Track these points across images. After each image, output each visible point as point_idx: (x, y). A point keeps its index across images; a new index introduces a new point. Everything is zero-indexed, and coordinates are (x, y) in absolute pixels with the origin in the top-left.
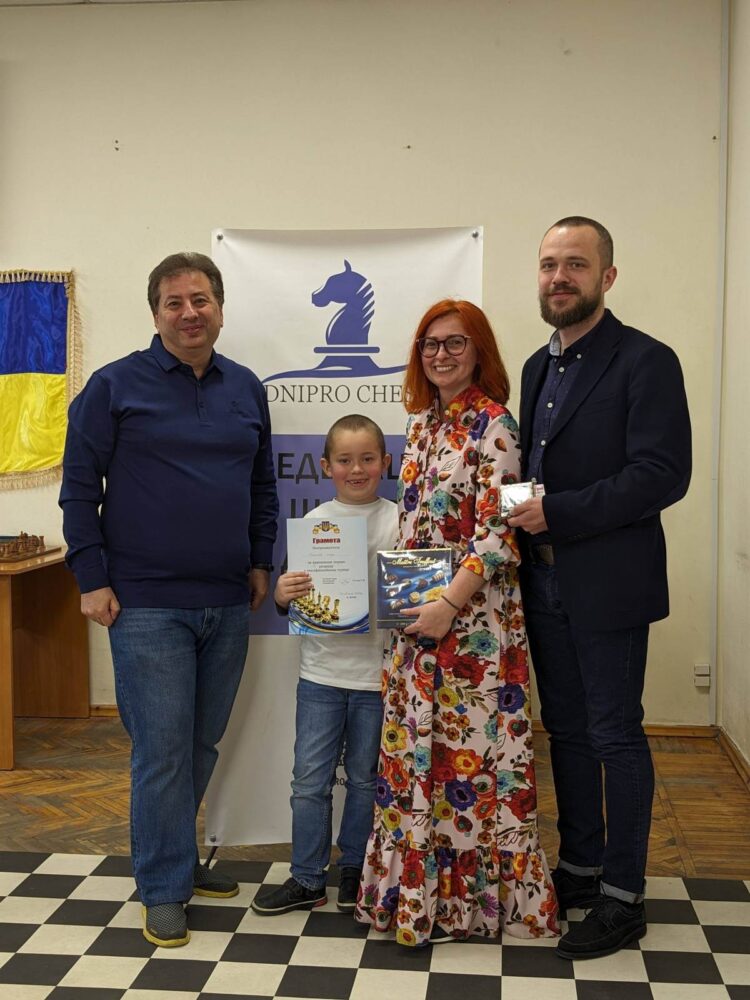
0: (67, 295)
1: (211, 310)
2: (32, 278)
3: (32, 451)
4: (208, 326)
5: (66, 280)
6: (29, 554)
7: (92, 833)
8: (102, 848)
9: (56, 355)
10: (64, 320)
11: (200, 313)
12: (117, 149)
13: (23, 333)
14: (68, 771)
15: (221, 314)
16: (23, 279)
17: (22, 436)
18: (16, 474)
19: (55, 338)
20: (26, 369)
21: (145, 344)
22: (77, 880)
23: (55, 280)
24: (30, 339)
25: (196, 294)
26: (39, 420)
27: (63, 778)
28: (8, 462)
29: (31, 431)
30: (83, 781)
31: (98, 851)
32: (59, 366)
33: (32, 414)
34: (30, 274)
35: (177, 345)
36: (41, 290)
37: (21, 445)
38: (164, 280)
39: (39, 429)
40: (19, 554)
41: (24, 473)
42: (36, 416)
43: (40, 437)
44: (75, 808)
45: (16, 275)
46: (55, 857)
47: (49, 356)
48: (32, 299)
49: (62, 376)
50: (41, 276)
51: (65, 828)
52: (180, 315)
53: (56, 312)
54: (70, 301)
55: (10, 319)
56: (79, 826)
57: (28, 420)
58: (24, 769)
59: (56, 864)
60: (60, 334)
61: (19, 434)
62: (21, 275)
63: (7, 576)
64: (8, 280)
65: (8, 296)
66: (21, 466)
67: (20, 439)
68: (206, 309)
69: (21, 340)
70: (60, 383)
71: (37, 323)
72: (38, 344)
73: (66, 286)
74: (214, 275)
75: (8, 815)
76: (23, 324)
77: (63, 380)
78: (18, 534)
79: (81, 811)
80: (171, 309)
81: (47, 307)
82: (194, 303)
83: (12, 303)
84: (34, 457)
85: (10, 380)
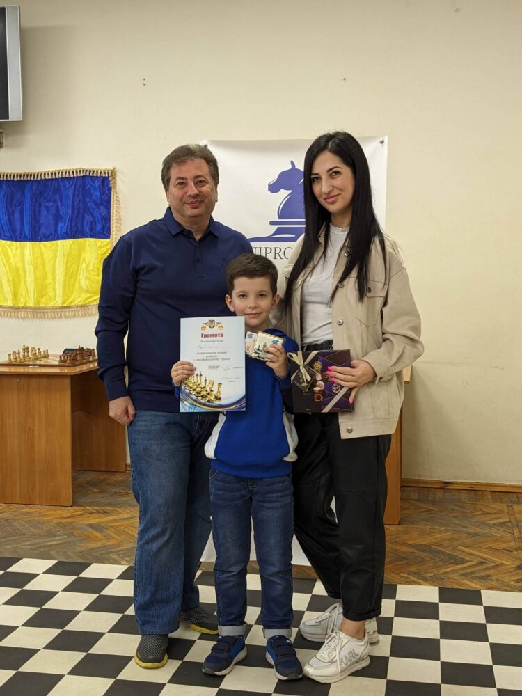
0: (111, 185)
1: (209, 189)
2: (88, 174)
3: (88, 292)
4: (206, 202)
5: (110, 175)
6: (85, 361)
7: (122, 550)
8: (126, 560)
9: (104, 226)
10: (109, 202)
11: (200, 192)
12: (144, 84)
13: (81, 211)
14: (108, 508)
15: (217, 192)
16: (82, 175)
17: (81, 281)
18: (77, 306)
19: (103, 214)
20: (83, 236)
21: (160, 215)
22: (106, 582)
23: (103, 175)
24: (86, 215)
25: (197, 177)
26: (92, 271)
27: (105, 512)
28: (72, 299)
29: (87, 278)
30: (117, 514)
31: (123, 563)
32: (105, 233)
33: (88, 266)
34: (86, 171)
35: (183, 215)
36: (93, 182)
37: (81, 287)
38: (174, 165)
39: (92, 276)
40: (77, 361)
41: (82, 306)
42: (91, 268)
43: (93, 282)
44: (110, 533)
45: (77, 172)
46: (94, 566)
47: (99, 227)
48: (87, 187)
49: (108, 240)
50: (93, 172)
51: (103, 547)
52: (186, 193)
53: (103, 197)
54: (113, 190)
55: (73, 202)
56: (113, 545)
57: (85, 270)
58: (79, 505)
59: (95, 571)
60: (106, 211)
61: (79, 280)
62: (80, 171)
63: (68, 376)
64: (71, 175)
65: (71, 186)
66: (80, 301)
67: (79, 283)
68: (206, 188)
69: (80, 216)
70: (106, 245)
71: (91, 204)
72: (91, 219)
73: (110, 179)
74: (212, 162)
75: (66, 537)
76: (81, 205)
77: (108, 243)
78: (77, 348)
79: (115, 536)
80: (179, 189)
81: (98, 193)
82: (196, 184)
83: (75, 191)
84: (89, 295)
85: (73, 243)
